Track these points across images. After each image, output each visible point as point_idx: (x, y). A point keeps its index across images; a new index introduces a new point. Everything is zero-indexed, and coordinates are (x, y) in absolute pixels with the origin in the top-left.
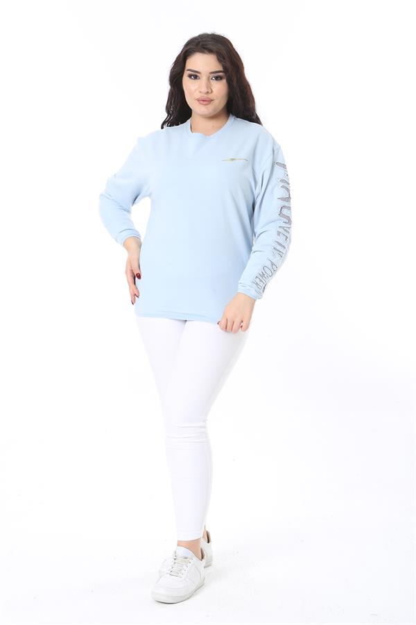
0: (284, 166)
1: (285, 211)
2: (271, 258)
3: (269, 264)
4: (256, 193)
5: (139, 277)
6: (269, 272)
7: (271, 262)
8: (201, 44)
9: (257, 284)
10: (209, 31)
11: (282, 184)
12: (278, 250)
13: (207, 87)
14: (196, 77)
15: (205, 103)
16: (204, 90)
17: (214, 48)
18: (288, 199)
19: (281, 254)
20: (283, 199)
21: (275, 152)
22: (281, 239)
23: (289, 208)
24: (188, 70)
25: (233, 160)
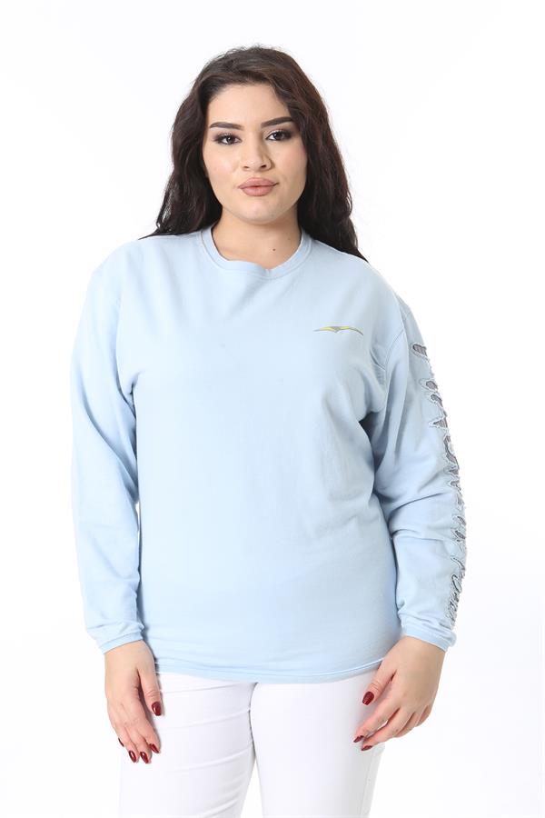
5: (158, 709)
8: (235, 65)
10: (247, 44)
13: (261, 157)
14: (232, 139)
15: (260, 191)
24: (214, 126)
25: (337, 329)
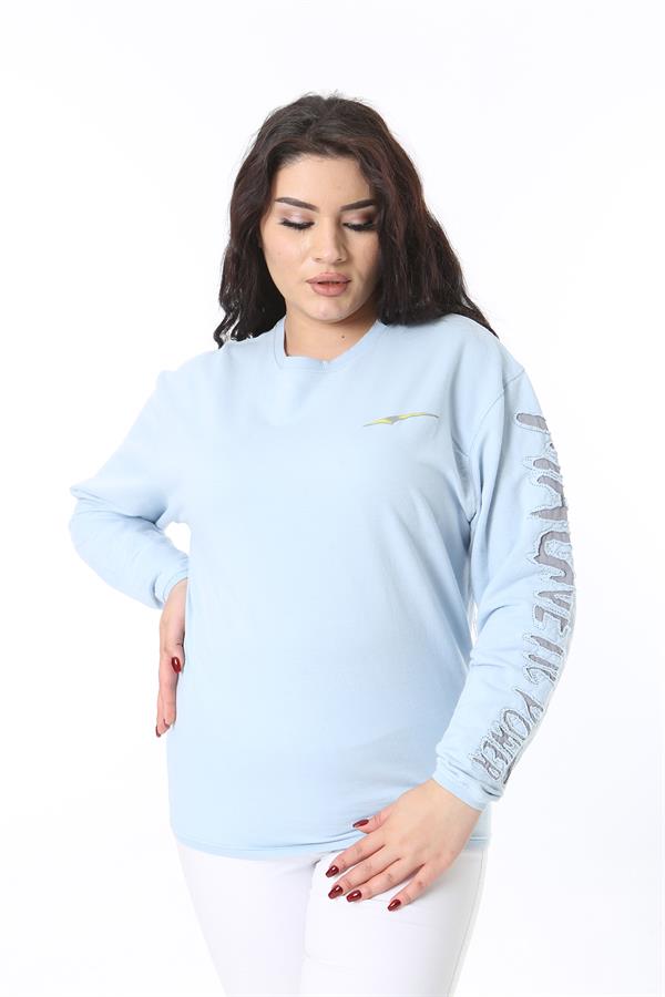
0: (540, 422)
1: (553, 547)
2: (525, 686)
3: (518, 705)
4: (468, 506)
6: (519, 727)
7: (526, 698)
9: (487, 765)
11: (540, 472)
12: (541, 661)
13: (338, 248)
16: (329, 252)
17: (351, 141)
18: (560, 512)
19: (550, 670)
20: (545, 514)
21: (511, 387)
22: (548, 629)
23: (564, 537)
24: (280, 200)
25: (394, 419)
